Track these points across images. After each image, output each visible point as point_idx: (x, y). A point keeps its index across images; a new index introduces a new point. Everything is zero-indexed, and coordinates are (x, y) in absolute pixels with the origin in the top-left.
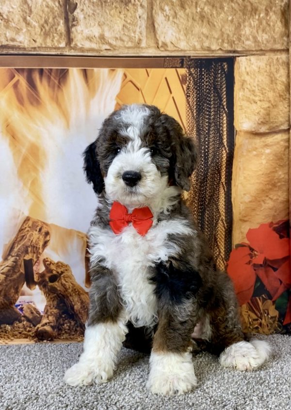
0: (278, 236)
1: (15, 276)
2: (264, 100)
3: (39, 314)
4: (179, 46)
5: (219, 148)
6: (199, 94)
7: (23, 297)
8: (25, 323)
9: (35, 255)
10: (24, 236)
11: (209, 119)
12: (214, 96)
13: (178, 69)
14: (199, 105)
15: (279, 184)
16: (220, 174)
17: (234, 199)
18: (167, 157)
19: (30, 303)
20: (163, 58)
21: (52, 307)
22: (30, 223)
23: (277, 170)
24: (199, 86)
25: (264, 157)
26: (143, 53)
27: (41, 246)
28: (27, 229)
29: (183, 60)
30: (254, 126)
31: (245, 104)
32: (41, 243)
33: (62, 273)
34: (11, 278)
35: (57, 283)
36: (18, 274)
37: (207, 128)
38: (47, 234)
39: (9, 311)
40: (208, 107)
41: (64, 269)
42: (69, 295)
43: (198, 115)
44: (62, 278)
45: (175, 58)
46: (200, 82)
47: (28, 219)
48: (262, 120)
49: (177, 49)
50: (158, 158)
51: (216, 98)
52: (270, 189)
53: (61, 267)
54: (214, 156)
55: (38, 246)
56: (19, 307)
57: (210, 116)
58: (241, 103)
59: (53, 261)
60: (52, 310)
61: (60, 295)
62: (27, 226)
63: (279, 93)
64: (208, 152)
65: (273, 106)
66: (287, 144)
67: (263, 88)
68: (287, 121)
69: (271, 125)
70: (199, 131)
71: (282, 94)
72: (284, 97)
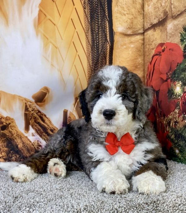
2: (129, 14)
5: (105, 42)
6: (91, 7)
11: (98, 24)
12: (100, 9)
15: (139, 66)
16: (106, 60)
18: (132, 101)
21: (3, 146)
23: (138, 58)
24: (91, 2)
25: (130, 49)
30: (124, 29)
31: (119, 15)
33: (10, 124)
35: (6, 131)
37: (97, 29)
40: (97, 16)
41: (11, 121)
42: (14, 138)
43: (91, 21)
44: (9, 127)
48: (129, 26)
50: (127, 101)
51: (102, 11)
52: (134, 70)
53: (8, 120)
54: (103, 47)
57: (98, 22)
58: (116, 15)
59: (3, 116)
60: (3, 149)
61: (9, 139)
63: (138, 10)
64: (99, 44)
65: (135, 18)
66: (142, 42)
67: (129, 6)
68: (142, 28)
69: (134, 30)
70: (92, 31)
71: (140, 11)
72: (141, 13)
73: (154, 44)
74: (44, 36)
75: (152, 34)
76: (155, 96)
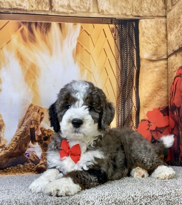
0: (162, 115)
1: (25, 137)
2: (154, 43)
3: (38, 158)
4: (110, 13)
5: (132, 67)
6: (121, 38)
7: (29, 149)
8: (31, 163)
9: (36, 125)
10: (29, 115)
11: (127, 52)
12: (129, 40)
13: (110, 25)
14: (121, 44)
15: (163, 87)
16: (133, 82)
17: (140, 95)
18: (98, 113)
19: (33, 152)
20: (102, 19)
22: (33, 107)
23: (162, 80)
24: (121, 34)
25: (155, 73)
26: (91, 15)
27: (39, 121)
28: (31, 111)
29: (112, 20)
30: (150, 56)
31: (145, 44)
32: (39, 119)
33: (50, 135)
34: (23, 138)
35: (48, 141)
36: (27, 136)
37: (126, 56)
38: (42, 113)
39: (22, 157)
40: (126, 45)
43: (121, 49)
45: (108, 19)
46: (121, 32)
47: (31, 105)
48: (153, 53)
49: (109, 14)
52: (159, 90)
53: (50, 132)
54: (130, 71)
55: (37, 120)
56: (27, 155)
57: (127, 50)
58: (143, 44)
59: (45, 129)
62: (31, 109)
63: (162, 39)
64: (127, 69)
65: (159, 46)
66: (166, 66)
67: (154, 36)
68: (166, 54)
69: (158, 56)
70: (121, 58)
71: (163, 40)
72: (164, 41)
73: (176, 67)
74: (81, 63)
75: (174, 59)
76: (177, 112)
